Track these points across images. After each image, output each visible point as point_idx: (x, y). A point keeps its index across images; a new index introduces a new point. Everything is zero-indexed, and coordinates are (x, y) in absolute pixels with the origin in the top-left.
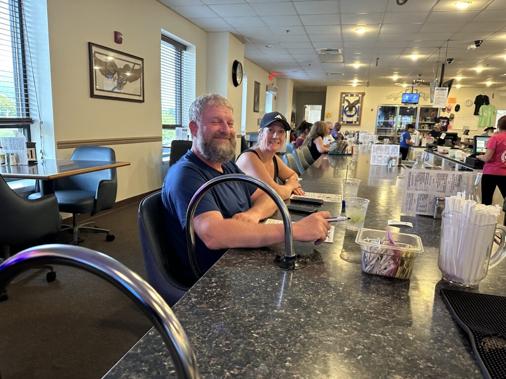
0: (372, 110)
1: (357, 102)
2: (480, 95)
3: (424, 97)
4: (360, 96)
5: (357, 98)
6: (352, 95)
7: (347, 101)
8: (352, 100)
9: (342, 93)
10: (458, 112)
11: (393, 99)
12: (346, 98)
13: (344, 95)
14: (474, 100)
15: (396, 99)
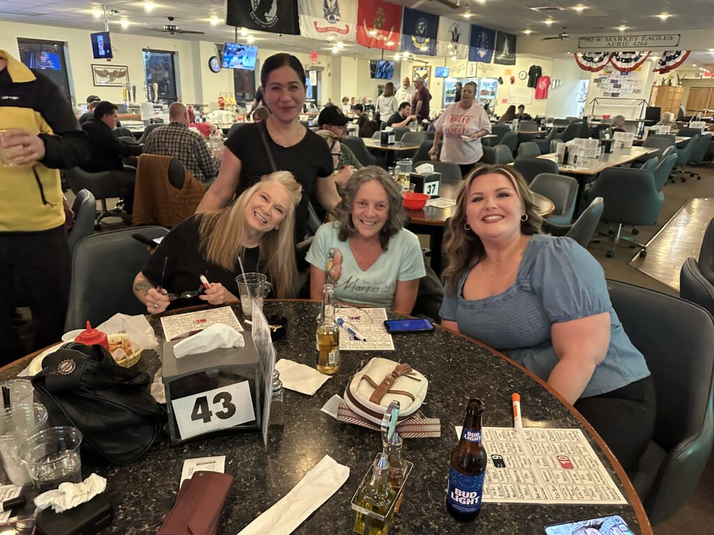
0: (439, 84)
1: (426, 76)
2: (534, 66)
3: (483, 69)
4: (428, 69)
5: (426, 72)
6: (422, 69)
7: (418, 74)
8: (422, 73)
9: (414, 67)
10: (514, 85)
11: (456, 72)
12: (417, 72)
13: (415, 69)
14: (528, 71)
15: (459, 71)
